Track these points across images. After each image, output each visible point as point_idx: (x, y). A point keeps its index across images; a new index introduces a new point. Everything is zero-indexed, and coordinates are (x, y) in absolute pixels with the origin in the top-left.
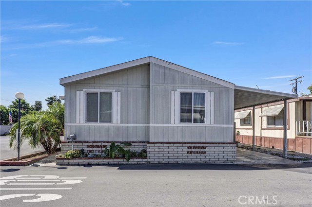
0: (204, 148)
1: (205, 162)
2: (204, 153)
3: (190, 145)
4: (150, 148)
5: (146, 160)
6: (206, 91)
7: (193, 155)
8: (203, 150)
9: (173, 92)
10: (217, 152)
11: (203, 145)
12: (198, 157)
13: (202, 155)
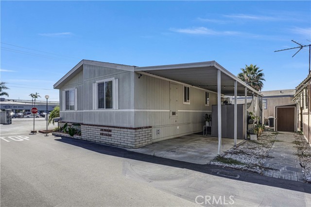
0: (110, 131)
1: (111, 144)
2: (110, 135)
3: (102, 128)
4: (83, 129)
5: (80, 137)
6: (113, 79)
7: (104, 136)
8: (110, 133)
9: (93, 84)
10: (119, 136)
11: (110, 129)
12: (107, 139)
13: (109, 137)
